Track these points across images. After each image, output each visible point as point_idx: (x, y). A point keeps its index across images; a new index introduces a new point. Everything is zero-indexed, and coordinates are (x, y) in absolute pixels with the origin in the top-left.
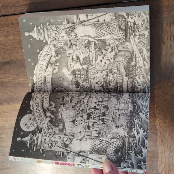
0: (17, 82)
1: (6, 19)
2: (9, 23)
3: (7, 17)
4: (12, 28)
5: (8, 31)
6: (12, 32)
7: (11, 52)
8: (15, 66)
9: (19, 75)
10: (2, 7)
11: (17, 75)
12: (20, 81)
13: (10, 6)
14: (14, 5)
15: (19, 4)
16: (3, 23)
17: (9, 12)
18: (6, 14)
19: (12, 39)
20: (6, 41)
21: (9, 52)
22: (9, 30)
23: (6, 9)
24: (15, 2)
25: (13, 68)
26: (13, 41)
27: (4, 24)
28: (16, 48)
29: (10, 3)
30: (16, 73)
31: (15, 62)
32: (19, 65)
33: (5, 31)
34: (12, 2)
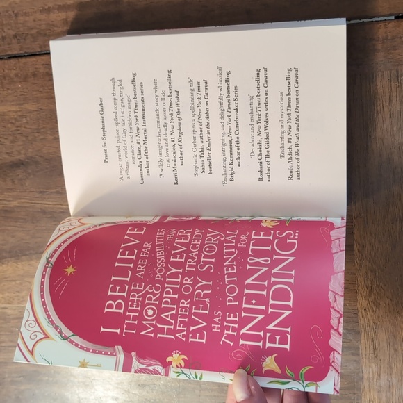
0: (41, 209)
1: (21, 65)
2: (29, 74)
3: (23, 60)
4: (34, 84)
5: (25, 90)
6: (35, 93)
7: (30, 138)
8: (37, 172)
9: (44, 192)
10: (15, 36)
11: (41, 192)
12: (47, 206)
13: (32, 35)
14: (41, 34)
15: (53, 31)
16: (13, 72)
17: (28, 48)
18: (21, 52)
19: (33, 109)
20: (19, 113)
21: (24, 139)
22: (27, 88)
23: (22, 41)
24: (43, 27)
25: (32, 176)
26: (35, 113)
27: (16, 75)
28: (42, 130)
29: (32, 29)
30: (39, 188)
31: (37, 163)
32: (47, 168)
33: (19, 90)
34: (38, 27)
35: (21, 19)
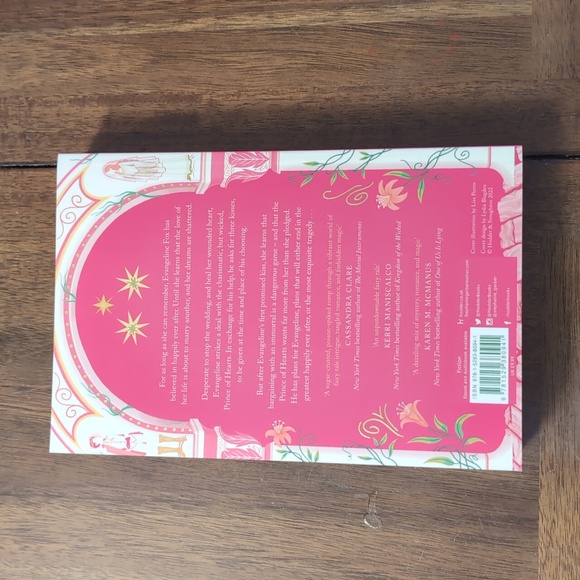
0: (16, 417)
1: (25, 180)
2: (35, 195)
3: (31, 173)
4: (41, 211)
5: (24, 220)
6: (40, 225)
7: (18, 297)
8: (21, 353)
9: (26, 388)
10: (23, 135)
11: (21, 389)
12: (27, 412)
13: (50, 136)
14: (65, 135)
15: (85, 133)
16: (10, 190)
17: (42, 156)
18: (28, 160)
19: (31, 251)
20: (9, 256)
21: (9, 298)
22: (28, 217)
23: (34, 143)
24: (71, 126)
25: (10, 361)
26: (34, 258)
27: (14, 196)
28: (40, 286)
29: (53, 126)
30: (20, 381)
31: (23, 338)
32: (37, 349)
33: (14, 220)
34: (62, 124)
35: (37, 110)
